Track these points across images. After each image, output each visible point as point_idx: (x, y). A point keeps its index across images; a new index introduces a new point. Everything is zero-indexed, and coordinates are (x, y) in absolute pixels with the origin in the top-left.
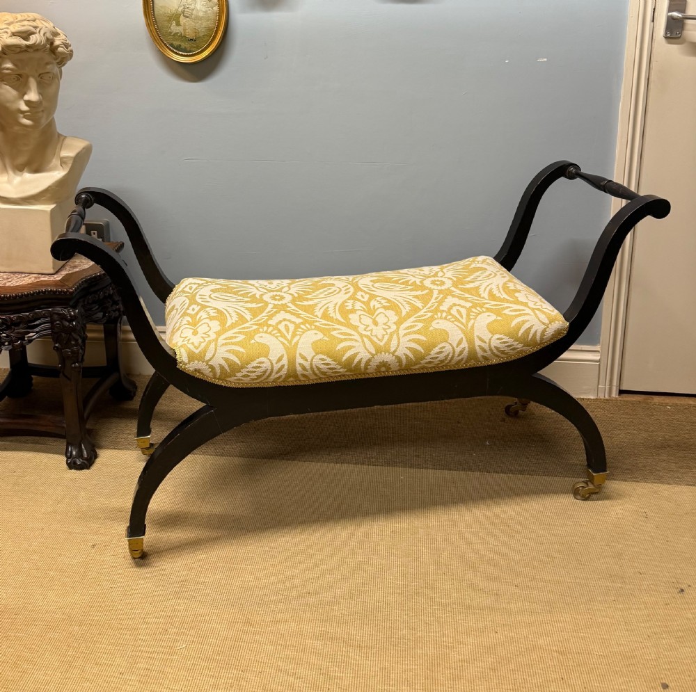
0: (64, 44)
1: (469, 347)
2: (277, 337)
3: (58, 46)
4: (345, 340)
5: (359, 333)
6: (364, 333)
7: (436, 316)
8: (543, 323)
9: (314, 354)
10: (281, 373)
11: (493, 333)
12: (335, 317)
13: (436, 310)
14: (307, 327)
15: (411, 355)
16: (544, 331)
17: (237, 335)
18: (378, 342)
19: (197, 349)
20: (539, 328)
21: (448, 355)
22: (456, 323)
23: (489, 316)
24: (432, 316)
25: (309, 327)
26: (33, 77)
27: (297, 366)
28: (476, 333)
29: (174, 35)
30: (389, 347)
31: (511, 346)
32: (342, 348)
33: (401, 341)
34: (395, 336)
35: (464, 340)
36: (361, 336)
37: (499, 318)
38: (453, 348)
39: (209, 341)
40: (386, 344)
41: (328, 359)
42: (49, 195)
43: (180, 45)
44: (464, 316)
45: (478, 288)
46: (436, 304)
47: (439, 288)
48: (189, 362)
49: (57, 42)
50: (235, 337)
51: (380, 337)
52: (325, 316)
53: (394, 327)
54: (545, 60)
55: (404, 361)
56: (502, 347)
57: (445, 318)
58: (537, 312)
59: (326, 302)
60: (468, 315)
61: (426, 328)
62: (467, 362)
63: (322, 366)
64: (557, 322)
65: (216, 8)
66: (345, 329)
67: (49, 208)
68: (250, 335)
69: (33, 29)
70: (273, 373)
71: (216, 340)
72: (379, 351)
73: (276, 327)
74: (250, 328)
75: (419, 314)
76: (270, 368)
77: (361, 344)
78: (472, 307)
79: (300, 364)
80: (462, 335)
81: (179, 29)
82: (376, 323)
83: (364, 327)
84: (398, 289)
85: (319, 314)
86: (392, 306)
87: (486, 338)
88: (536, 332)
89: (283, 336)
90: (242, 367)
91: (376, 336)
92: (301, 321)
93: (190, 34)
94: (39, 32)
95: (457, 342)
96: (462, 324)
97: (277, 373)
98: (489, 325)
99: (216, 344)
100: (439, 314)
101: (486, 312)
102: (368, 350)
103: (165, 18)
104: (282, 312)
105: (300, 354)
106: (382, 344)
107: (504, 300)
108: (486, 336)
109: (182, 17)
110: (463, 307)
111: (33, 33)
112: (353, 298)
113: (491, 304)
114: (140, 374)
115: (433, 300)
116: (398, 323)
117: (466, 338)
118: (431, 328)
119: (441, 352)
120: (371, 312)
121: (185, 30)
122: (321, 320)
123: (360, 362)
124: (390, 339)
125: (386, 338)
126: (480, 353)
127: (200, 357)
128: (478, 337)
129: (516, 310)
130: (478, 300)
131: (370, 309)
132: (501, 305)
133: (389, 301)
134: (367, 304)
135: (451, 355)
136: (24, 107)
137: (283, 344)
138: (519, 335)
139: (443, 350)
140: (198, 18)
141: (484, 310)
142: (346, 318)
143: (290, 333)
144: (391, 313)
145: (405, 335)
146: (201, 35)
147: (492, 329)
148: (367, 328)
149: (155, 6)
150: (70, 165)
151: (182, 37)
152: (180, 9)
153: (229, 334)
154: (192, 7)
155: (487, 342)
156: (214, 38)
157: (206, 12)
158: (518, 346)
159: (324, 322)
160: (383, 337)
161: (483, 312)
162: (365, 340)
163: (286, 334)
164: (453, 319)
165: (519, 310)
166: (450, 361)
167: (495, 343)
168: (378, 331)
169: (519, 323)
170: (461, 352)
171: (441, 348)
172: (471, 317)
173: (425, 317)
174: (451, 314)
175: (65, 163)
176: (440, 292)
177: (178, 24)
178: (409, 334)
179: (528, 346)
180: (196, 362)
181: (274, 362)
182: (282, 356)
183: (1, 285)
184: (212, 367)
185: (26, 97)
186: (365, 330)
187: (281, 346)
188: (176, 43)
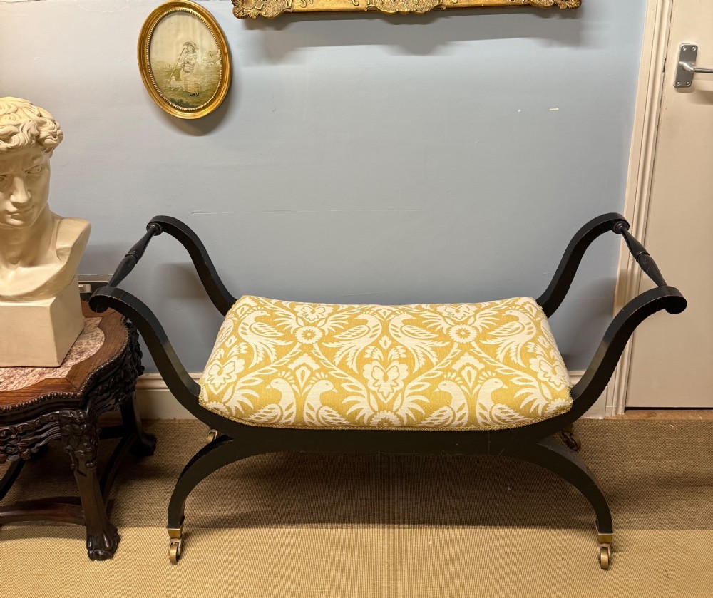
0: (51, 134)
1: (470, 414)
2: (291, 384)
3: (45, 138)
4: (353, 394)
5: (367, 388)
6: (372, 388)
7: (445, 376)
8: (546, 399)
9: (321, 405)
10: (290, 419)
11: (495, 402)
12: (350, 367)
13: (448, 370)
14: (321, 376)
15: (412, 415)
16: (546, 406)
17: (256, 379)
18: (383, 400)
19: (216, 390)
20: (541, 403)
21: (448, 418)
22: (462, 386)
23: (496, 382)
24: (442, 376)
25: (323, 375)
26: (20, 176)
27: (305, 414)
28: (480, 400)
29: (174, 90)
30: (392, 406)
31: (512, 416)
32: (348, 402)
33: (404, 401)
34: (400, 395)
35: (466, 406)
36: (369, 391)
37: (505, 387)
38: (454, 413)
39: (229, 383)
40: (389, 403)
41: (334, 411)
42: (47, 290)
43: (181, 100)
44: (473, 380)
45: (497, 346)
46: (451, 361)
47: (462, 340)
48: (209, 401)
49: (43, 134)
50: (254, 381)
51: (386, 395)
52: (342, 365)
53: (401, 385)
54: (557, 109)
55: (405, 421)
56: (503, 416)
57: (454, 380)
58: (543, 385)
59: (350, 345)
60: (477, 379)
61: (431, 389)
62: (467, 425)
63: (327, 417)
64: (560, 399)
65: (219, 63)
66: (355, 382)
67: (47, 302)
68: (267, 380)
69: (14, 129)
70: (283, 419)
71: (235, 383)
72: (381, 408)
73: (293, 374)
74: (270, 371)
75: (430, 372)
76: (280, 414)
77: (366, 400)
78: (483, 370)
79: (307, 413)
80: (465, 401)
81: (180, 85)
82: (386, 378)
83: (373, 381)
84: (422, 337)
85: (337, 360)
86: (408, 360)
87: (488, 407)
88: (538, 406)
89: (297, 384)
90: (255, 411)
91: (382, 393)
92: (318, 367)
93: (192, 89)
94: (22, 129)
95: (458, 408)
96: (468, 388)
97: (286, 418)
98: (493, 393)
99: (234, 388)
100: (449, 374)
101: (495, 377)
102: (371, 407)
103: (164, 74)
104: (306, 354)
105: (308, 404)
106: (386, 402)
107: (517, 366)
108: (488, 403)
109: (182, 72)
110: (474, 368)
111: (15, 133)
112: (376, 344)
113: (502, 368)
114: (158, 419)
115: (449, 356)
116: (406, 381)
117: (468, 404)
118: (437, 390)
119: (442, 416)
120: (386, 363)
121: (186, 85)
122: (337, 369)
123: (363, 417)
124: (394, 399)
125: (392, 395)
126: (480, 420)
127: (218, 398)
128: (480, 404)
129: (523, 380)
130: (492, 362)
131: (385, 360)
132: (511, 371)
133: (408, 352)
134: (386, 353)
135: (451, 418)
136: (12, 209)
137: (295, 392)
138: (521, 407)
139: (443, 414)
140: (199, 73)
141: (494, 374)
142: (360, 368)
143: (304, 381)
144: (404, 367)
145: (409, 395)
146: (204, 89)
147: (495, 397)
148: (376, 383)
149: (152, 61)
150: (67, 257)
151: (185, 93)
152: (180, 64)
153: (248, 377)
154: (193, 62)
155: (489, 410)
156: (218, 94)
157: (208, 67)
158: (519, 417)
159: (339, 371)
160: (388, 395)
161: (493, 377)
162: (372, 396)
163: (300, 381)
164: (461, 382)
165: (527, 381)
166: (450, 424)
167: (496, 412)
168: (386, 388)
169: (523, 394)
170: (462, 417)
171: (442, 412)
172: (479, 381)
173: (436, 376)
174: (461, 376)
175: (62, 255)
176: (461, 345)
177: (178, 79)
178: (414, 394)
179: (529, 417)
180: (215, 402)
181: (284, 409)
182: (293, 403)
183: (1, 390)
184: (228, 408)
185: (13, 198)
186: (374, 385)
187: (293, 395)
188: (177, 98)
